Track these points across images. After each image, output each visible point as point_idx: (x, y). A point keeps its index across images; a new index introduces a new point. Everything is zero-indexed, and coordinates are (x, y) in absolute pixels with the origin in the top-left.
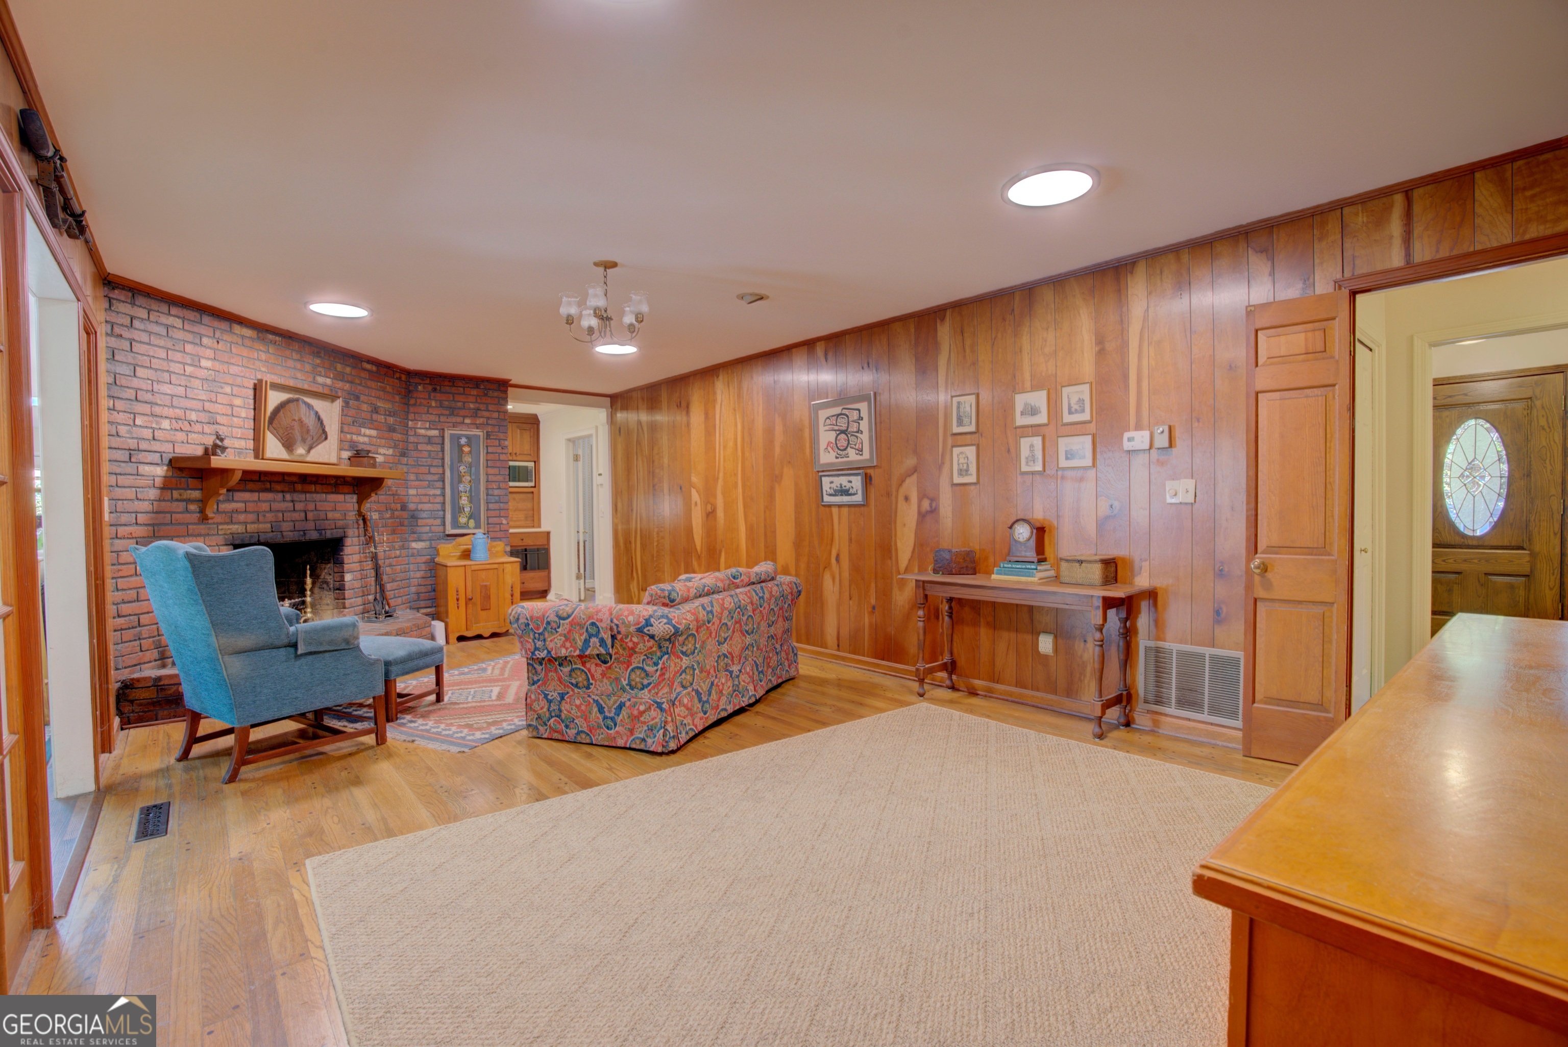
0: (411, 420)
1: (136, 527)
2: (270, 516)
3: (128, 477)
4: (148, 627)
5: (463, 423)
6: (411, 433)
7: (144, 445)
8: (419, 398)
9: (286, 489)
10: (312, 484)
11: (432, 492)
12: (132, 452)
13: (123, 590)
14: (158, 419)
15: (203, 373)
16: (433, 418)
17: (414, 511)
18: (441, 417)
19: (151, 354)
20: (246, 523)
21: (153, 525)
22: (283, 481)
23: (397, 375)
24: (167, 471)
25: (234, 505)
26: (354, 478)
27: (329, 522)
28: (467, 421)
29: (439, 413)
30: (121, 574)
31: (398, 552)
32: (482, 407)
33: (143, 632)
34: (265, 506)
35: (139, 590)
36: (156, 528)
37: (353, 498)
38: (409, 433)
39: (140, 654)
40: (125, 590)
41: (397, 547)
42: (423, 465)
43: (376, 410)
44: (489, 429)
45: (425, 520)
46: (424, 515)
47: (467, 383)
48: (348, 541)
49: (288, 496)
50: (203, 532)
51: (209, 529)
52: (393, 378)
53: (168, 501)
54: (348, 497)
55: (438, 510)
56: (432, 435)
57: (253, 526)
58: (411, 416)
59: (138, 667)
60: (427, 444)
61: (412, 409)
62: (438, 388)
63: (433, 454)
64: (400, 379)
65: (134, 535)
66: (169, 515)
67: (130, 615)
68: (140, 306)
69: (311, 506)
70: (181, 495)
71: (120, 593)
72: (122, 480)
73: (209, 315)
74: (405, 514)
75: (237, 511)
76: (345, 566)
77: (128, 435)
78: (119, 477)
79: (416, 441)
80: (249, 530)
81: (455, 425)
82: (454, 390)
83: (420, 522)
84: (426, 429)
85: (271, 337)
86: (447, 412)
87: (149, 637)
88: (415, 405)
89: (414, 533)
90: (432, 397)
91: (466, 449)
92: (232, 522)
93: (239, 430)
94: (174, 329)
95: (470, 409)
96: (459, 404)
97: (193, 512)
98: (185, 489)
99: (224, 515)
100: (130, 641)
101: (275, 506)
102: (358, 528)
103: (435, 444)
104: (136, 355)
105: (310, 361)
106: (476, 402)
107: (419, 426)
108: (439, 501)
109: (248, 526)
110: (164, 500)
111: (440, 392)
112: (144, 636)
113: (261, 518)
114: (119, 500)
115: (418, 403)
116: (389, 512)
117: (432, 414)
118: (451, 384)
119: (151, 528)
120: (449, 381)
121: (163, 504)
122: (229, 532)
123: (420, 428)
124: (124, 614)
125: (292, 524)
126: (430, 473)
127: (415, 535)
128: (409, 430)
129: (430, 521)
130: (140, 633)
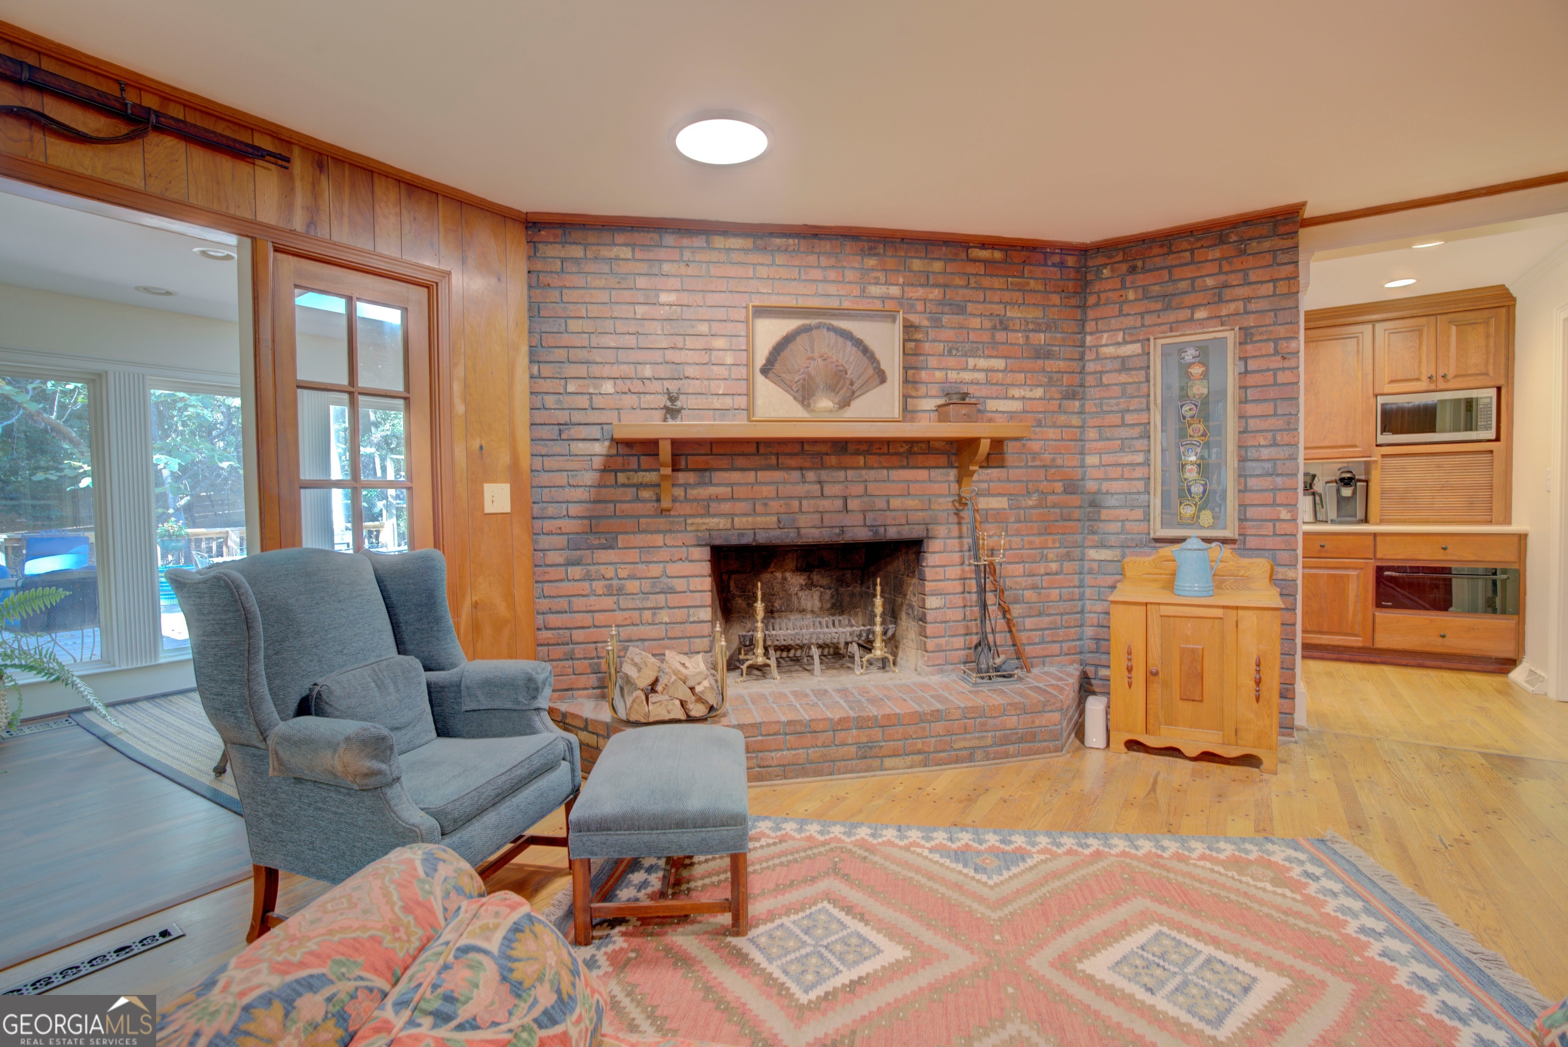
0: (1091, 334)
1: (567, 520)
2: (775, 505)
3: (557, 458)
4: (583, 646)
5: (1191, 319)
6: (1089, 356)
7: (577, 417)
8: (1105, 291)
9: (808, 465)
10: (859, 454)
11: (1127, 459)
12: (561, 427)
13: (550, 597)
14: (596, 381)
15: (663, 312)
16: (1130, 321)
17: (1095, 493)
18: (1147, 317)
19: (588, 300)
20: (732, 516)
21: (590, 518)
22: (803, 452)
23: (1056, 259)
24: (610, 447)
25: (712, 490)
26: (950, 442)
27: (893, 513)
28: (1201, 314)
29: (1143, 309)
30: (547, 577)
31: (1054, 566)
32: (1234, 279)
33: (576, 651)
34: (767, 491)
35: (572, 599)
36: (593, 522)
37: (948, 474)
38: (1087, 357)
39: (573, 677)
40: (553, 597)
41: (1051, 556)
42: (1112, 412)
43: (1004, 325)
44: (1250, 321)
45: (1113, 511)
46: (1112, 501)
47: (1198, 240)
48: (933, 546)
49: (811, 475)
50: (662, 527)
51: (672, 523)
52: (1046, 265)
53: (611, 486)
54: (936, 474)
55: (1138, 493)
56: (1128, 353)
57: (744, 519)
58: (1090, 326)
59: (570, 692)
60: (1120, 371)
61: (1091, 314)
62: (1139, 264)
63: (1130, 390)
64: (1062, 265)
65: (564, 530)
66: (612, 506)
67: (559, 628)
68: (574, 243)
69: (858, 489)
70: (629, 479)
71: (547, 600)
72: (550, 463)
73: (673, 233)
74: (1074, 500)
75: (717, 499)
76: (926, 583)
77: (556, 407)
78: (545, 458)
79: (1099, 368)
80: (737, 525)
81: (1173, 327)
82: (1171, 260)
83: (1104, 514)
84: (1118, 344)
85: (778, 241)
86: (1159, 306)
87: (585, 658)
88: (1097, 304)
89: (1094, 533)
90: (1128, 285)
91: (1197, 370)
92: (708, 514)
93: (722, 383)
94: (621, 262)
95: (1206, 289)
96: (1183, 285)
97: (644, 501)
98: (636, 471)
99: (695, 504)
100: (560, 660)
101: (786, 490)
102: (959, 523)
103: (1135, 369)
104: (567, 305)
105: (856, 265)
106: (1221, 272)
107: (1104, 342)
108: (1140, 475)
109: (736, 519)
110: (605, 486)
111: (1145, 270)
112: (578, 656)
113: (759, 508)
114: (546, 487)
115: (1102, 301)
116: (1035, 497)
117: (1128, 315)
118: (1165, 250)
119: (586, 522)
120: (1162, 246)
121: (604, 490)
122: (704, 527)
123: (1106, 345)
124: (551, 626)
125: (818, 516)
126: (1123, 424)
127: (1096, 537)
128: (1088, 352)
129: (1123, 513)
130: (573, 651)
